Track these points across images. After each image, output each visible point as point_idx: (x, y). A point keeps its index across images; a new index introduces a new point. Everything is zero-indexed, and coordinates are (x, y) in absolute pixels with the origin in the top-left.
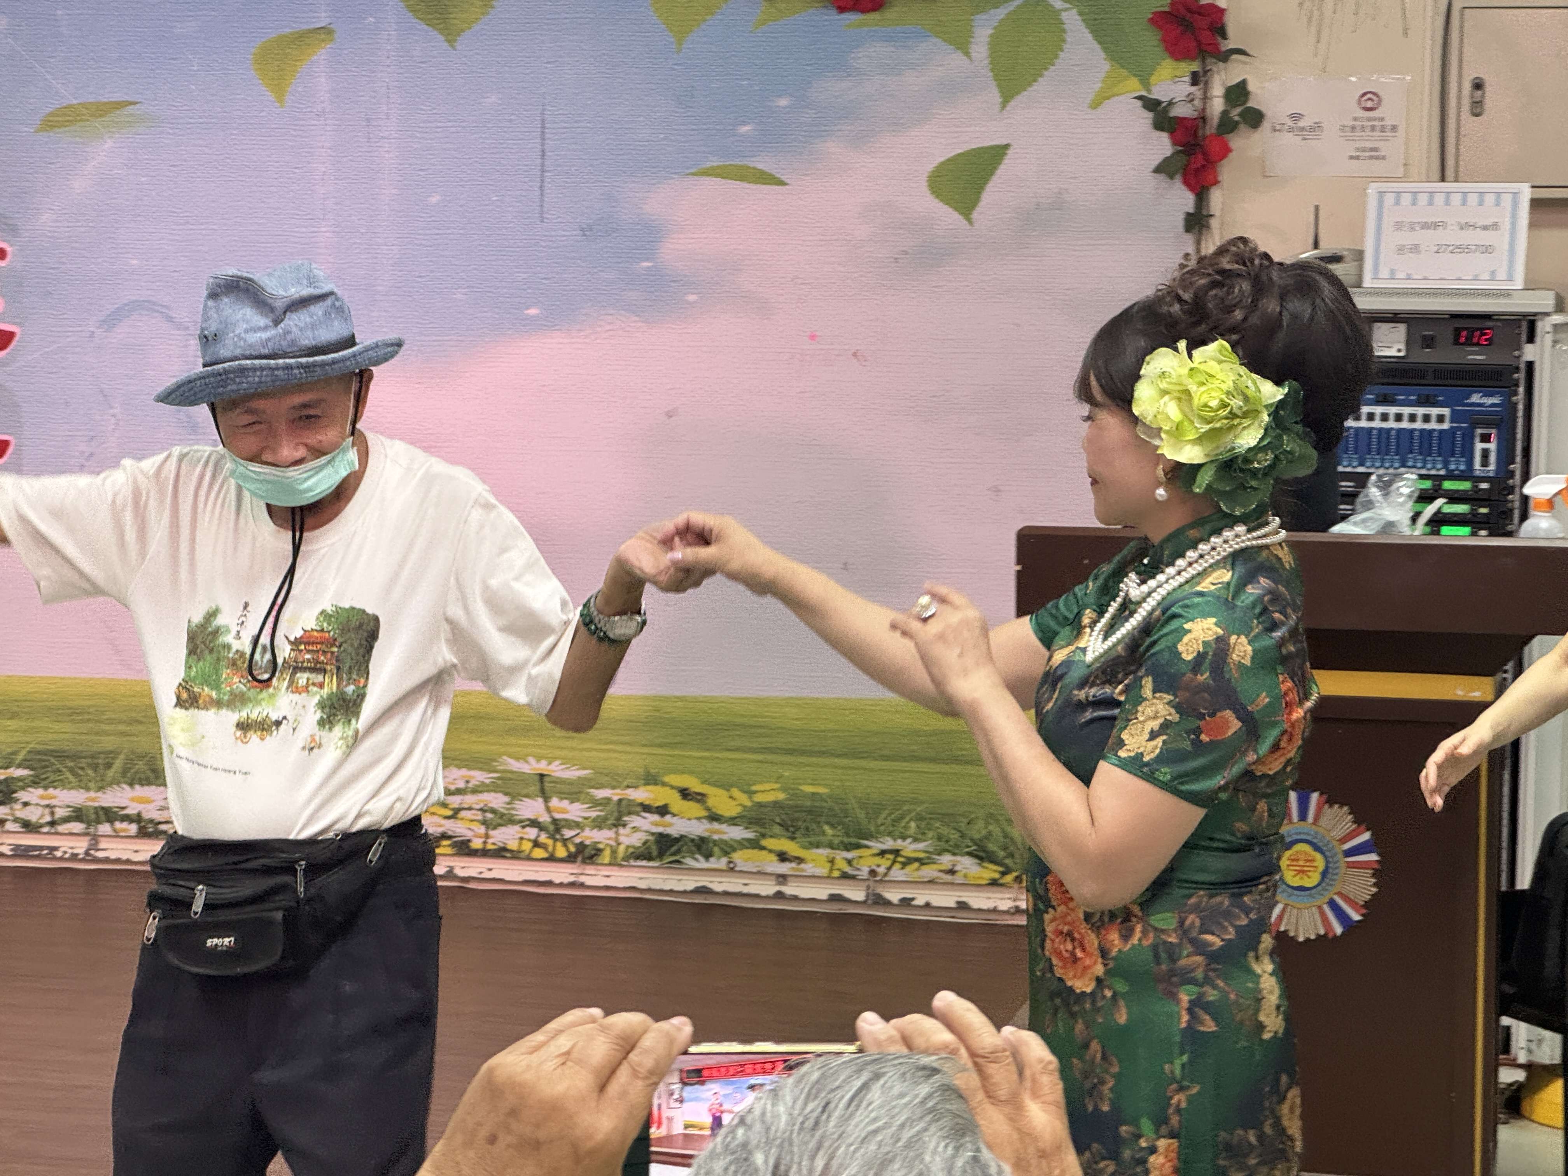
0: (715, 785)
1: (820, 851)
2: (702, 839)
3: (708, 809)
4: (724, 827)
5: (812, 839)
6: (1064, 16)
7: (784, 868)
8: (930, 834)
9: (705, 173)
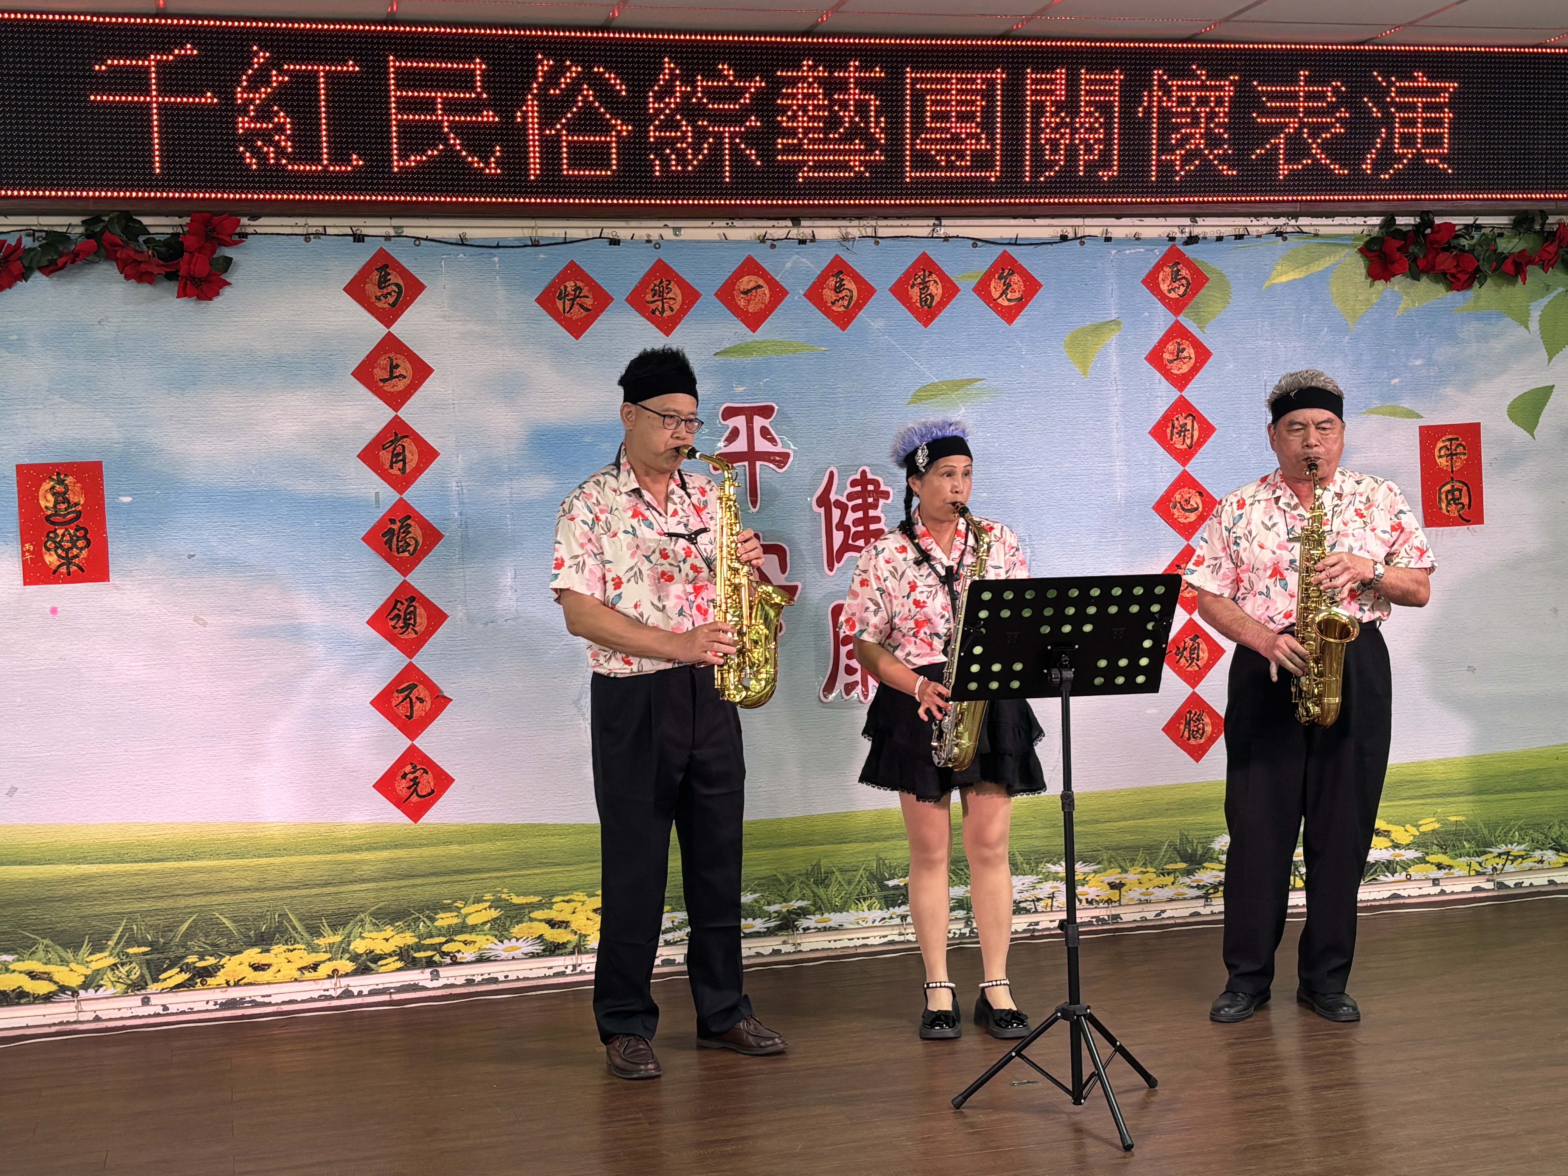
0: (1396, 823)
1: (1463, 859)
3: (1394, 842)
4: (1402, 852)
5: (1458, 852)
7: (1441, 873)
8: (1527, 839)
9: (1371, 412)
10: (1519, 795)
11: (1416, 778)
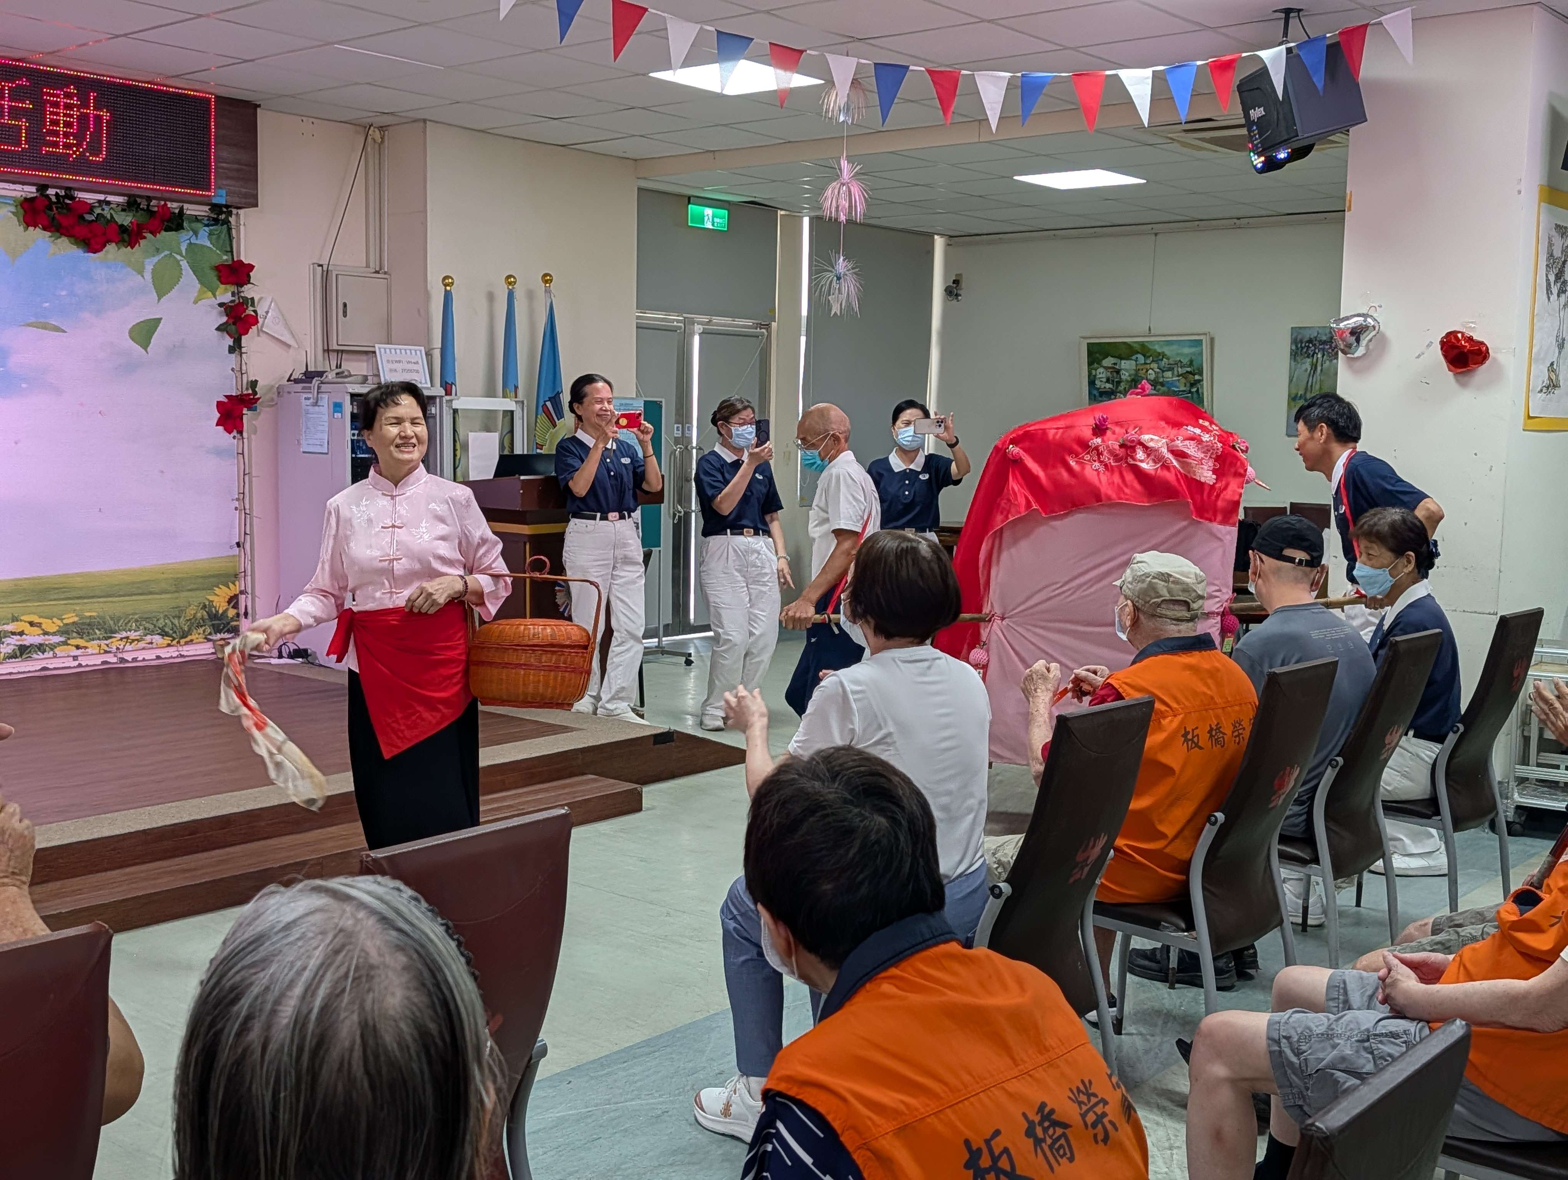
0: (46, 618)
1: (95, 642)
2: (41, 645)
3: (43, 630)
4: (51, 637)
5: (91, 637)
6: (181, 263)
7: (79, 652)
8: (141, 628)
9: (29, 325)
10: (134, 598)
11: (61, 586)
